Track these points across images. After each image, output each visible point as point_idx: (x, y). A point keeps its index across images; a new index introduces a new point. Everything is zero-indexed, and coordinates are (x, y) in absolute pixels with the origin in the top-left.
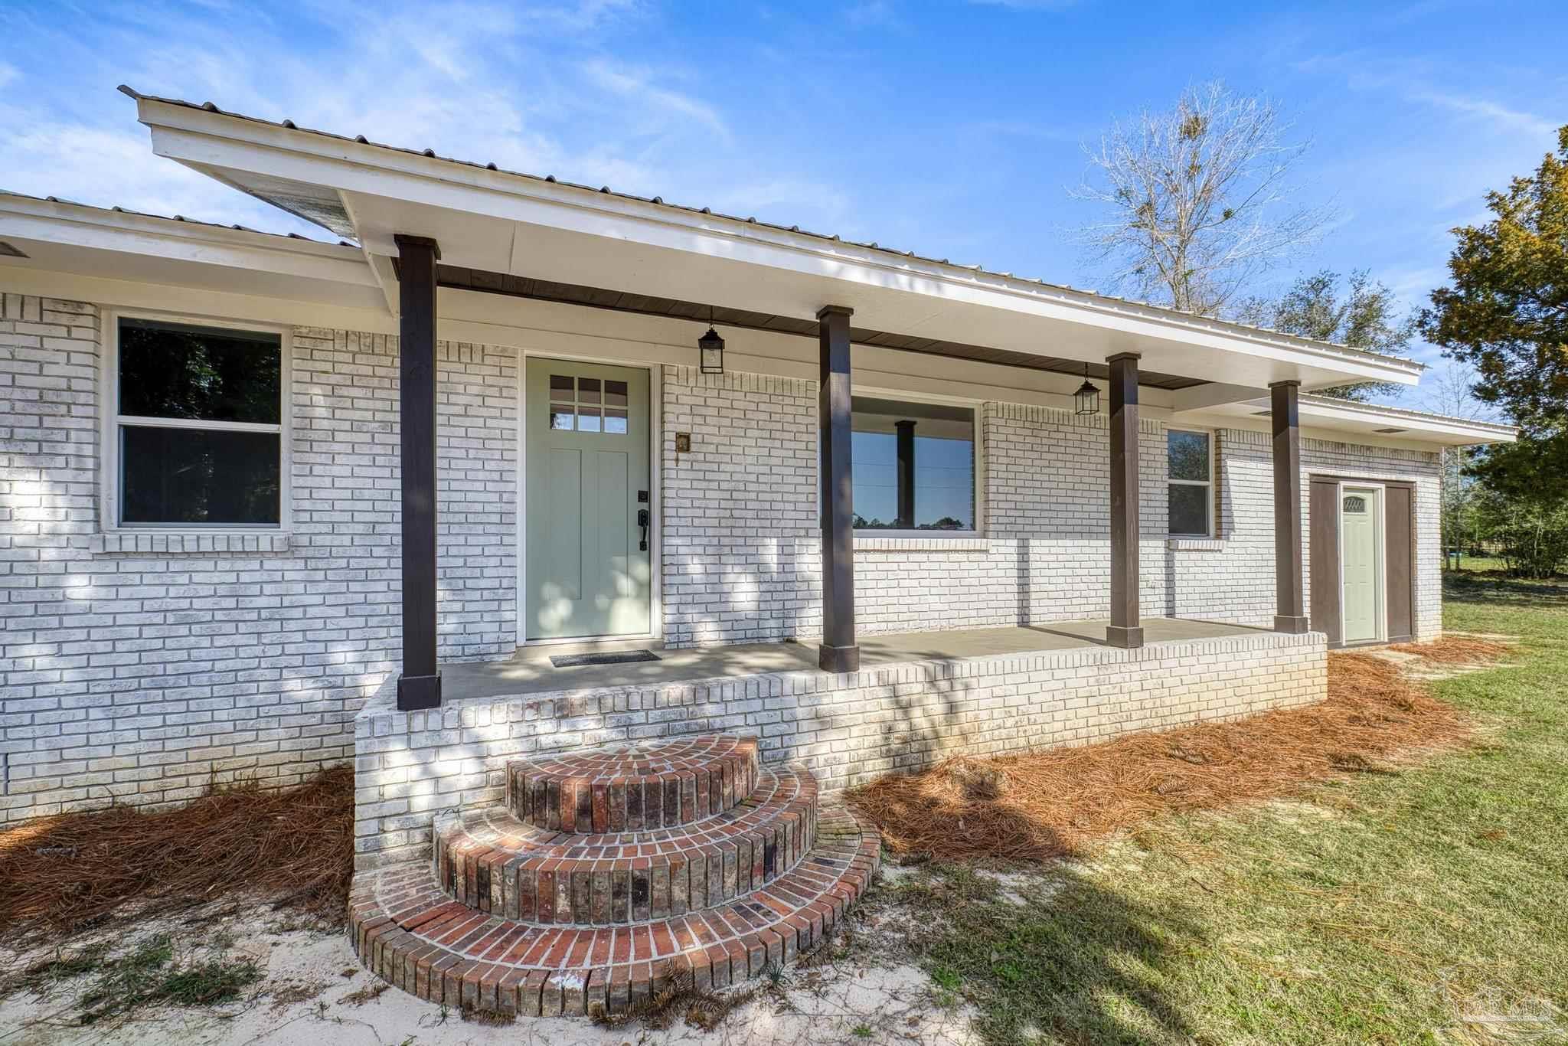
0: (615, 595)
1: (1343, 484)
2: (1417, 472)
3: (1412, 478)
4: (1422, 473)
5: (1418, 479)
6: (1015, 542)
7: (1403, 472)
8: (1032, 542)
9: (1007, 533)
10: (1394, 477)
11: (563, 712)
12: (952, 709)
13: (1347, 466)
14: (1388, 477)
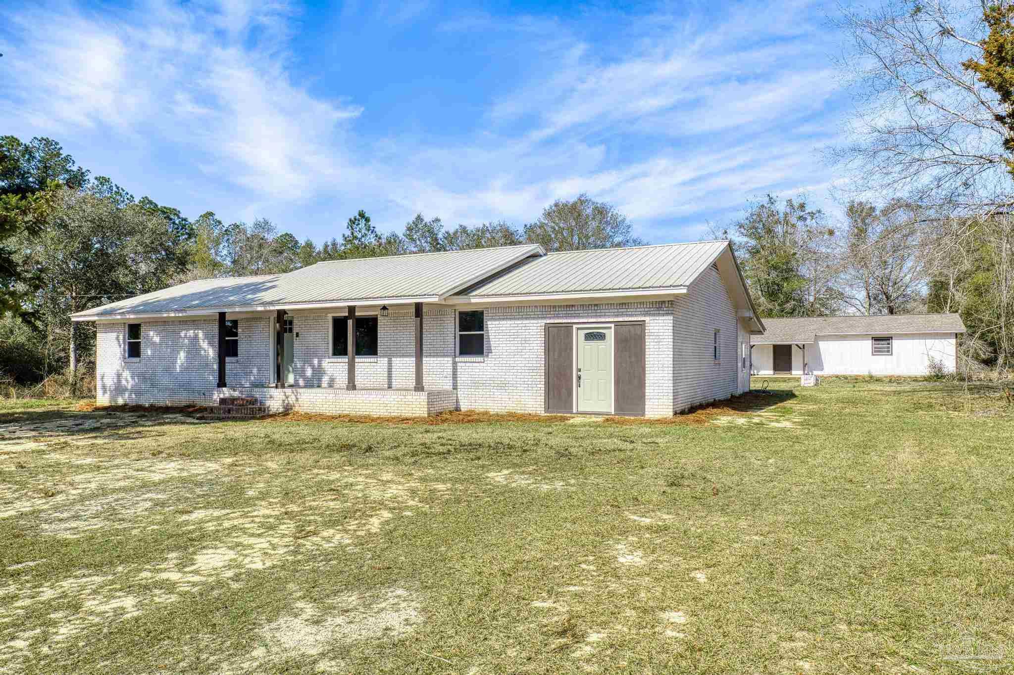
0: (289, 371)
1: (575, 326)
2: (647, 314)
3: (643, 318)
4: (650, 315)
5: (647, 319)
6: (386, 359)
7: (632, 315)
8: (393, 359)
9: (384, 356)
10: (621, 319)
11: (234, 390)
12: (297, 400)
13: (578, 317)
14: (616, 319)
